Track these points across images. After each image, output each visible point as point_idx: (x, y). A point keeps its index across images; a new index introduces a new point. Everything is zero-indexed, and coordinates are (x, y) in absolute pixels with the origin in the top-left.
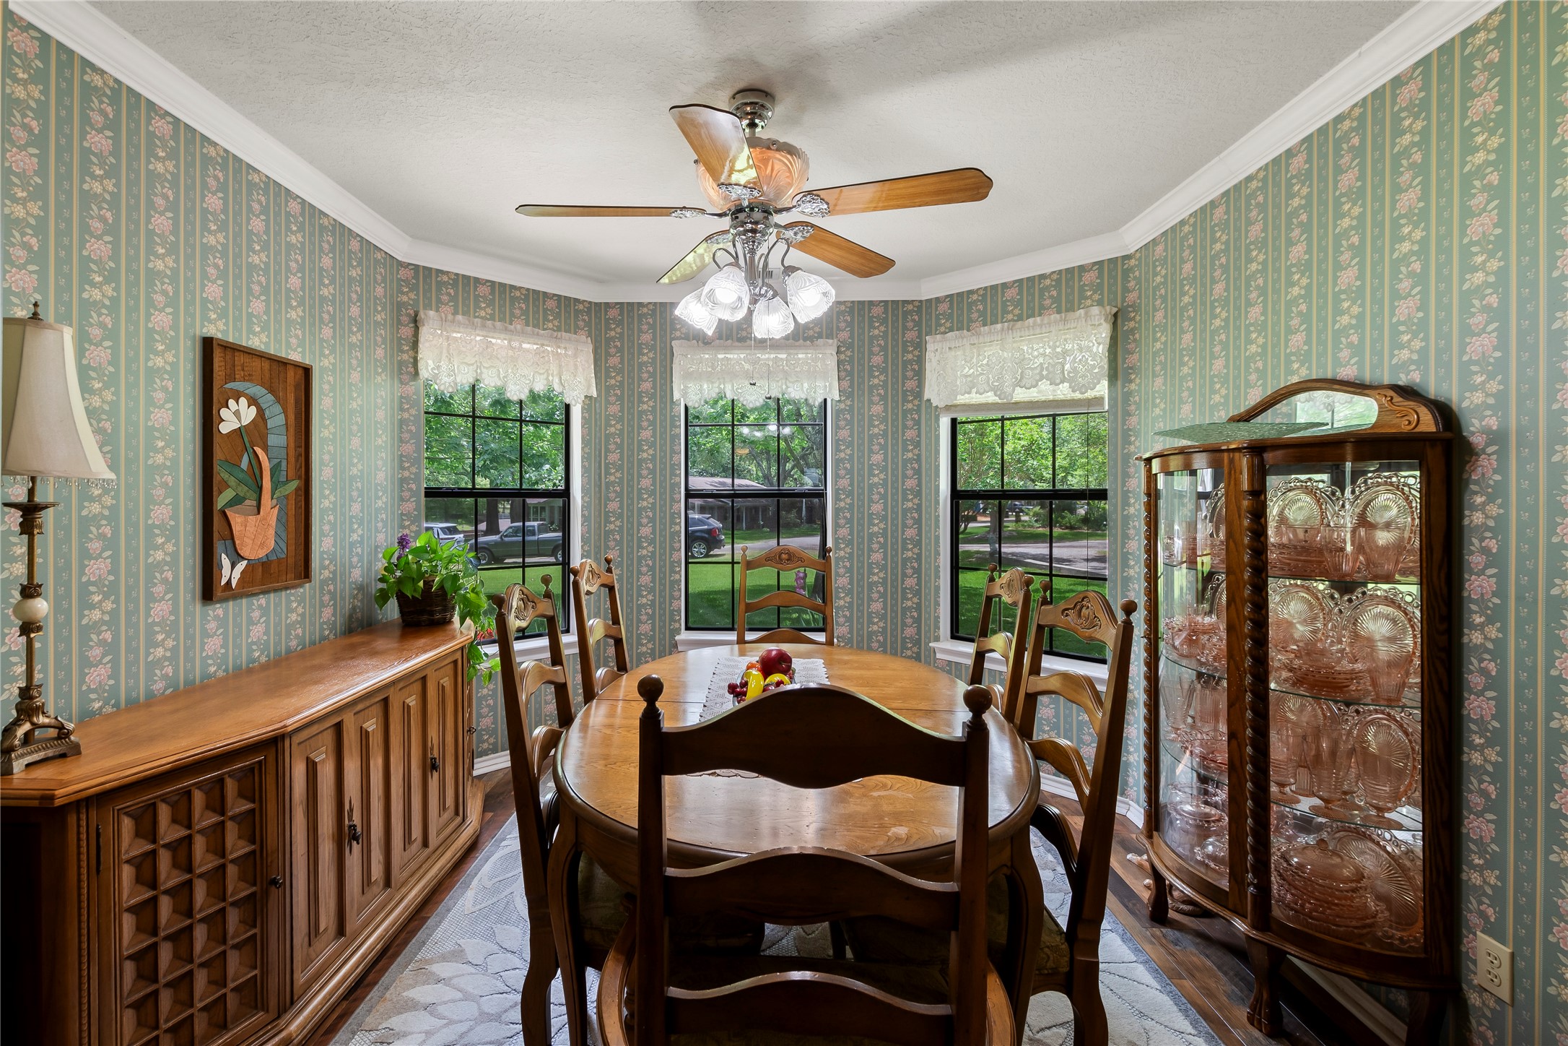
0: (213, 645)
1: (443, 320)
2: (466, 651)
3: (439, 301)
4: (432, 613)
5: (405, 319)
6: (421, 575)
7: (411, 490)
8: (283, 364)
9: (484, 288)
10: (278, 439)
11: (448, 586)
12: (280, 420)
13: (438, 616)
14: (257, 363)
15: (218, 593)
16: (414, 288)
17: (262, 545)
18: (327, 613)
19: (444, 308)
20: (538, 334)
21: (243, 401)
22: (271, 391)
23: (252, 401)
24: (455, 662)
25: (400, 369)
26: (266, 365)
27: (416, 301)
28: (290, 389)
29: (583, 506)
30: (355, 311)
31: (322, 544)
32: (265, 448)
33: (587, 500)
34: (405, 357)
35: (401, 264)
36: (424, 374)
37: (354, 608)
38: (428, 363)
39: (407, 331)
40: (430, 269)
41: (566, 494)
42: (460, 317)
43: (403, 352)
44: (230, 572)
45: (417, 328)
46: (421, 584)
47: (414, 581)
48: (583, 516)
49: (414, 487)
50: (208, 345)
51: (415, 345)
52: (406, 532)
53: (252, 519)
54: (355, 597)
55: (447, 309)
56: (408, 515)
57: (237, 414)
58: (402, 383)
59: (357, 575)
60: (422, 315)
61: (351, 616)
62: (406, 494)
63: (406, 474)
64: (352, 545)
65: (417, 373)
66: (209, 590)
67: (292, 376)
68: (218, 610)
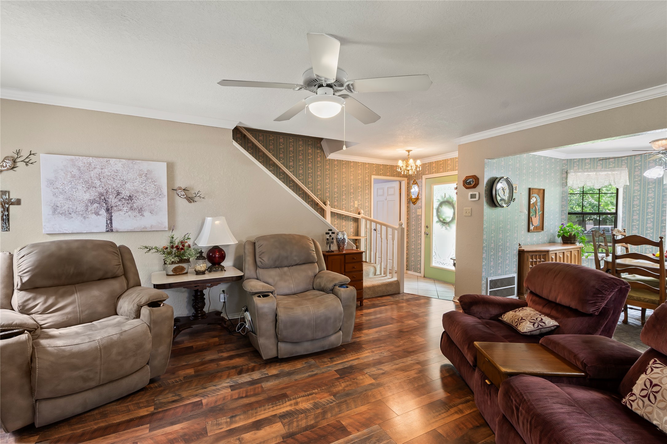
0: (529, 239)
1: (575, 172)
2: (581, 249)
3: (574, 166)
4: (571, 241)
5: (564, 173)
6: (569, 232)
7: (564, 213)
8: (540, 189)
9: (588, 160)
10: (539, 204)
11: (576, 234)
12: (539, 200)
13: (573, 242)
14: (536, 190)
15: (530, 231)
16: (567, 165)
17: (536, 223)
18: (546, 238)
19: (575, 168)
20: (606, 170)
21: (534, 197)
22: (538, 195)
23: (536, 198)
24: (578, 251)
25: (562, 185)
26: (537, 190)
27: (567, 168)
28: (541, 194)
29: (622, 217)
30: (553, 174)
31: (546, 224)
32: (537, 206)
33: (624, 215)
34: (564, 181)
35: (563, 160)
36: (569, 185)
37: (551, 238)
38: (570, 182)
39: (565, 175)
40: (571, 159)
41: (616, 214)
42: (580, 170)
43: (563, 180)
44: (532, 228)
45: (567, 174)
46: (569, 234)
47: (567, 233)
48: (622, 220)
49: (565, 212)
50: (530, 189)
51: (567, 178)
52: (563, 223)
53: (535, 218)
54: (551, 236)
55: (577, 168)
56: (563, 219)
57: (533, 200)
58: (563, 188)
59: (552, 231)
60: (569, 171)
61: (550, 240)
62: (563, 214)
63: (563, 209)
64: (551, 225)
65: (567, 185)
66: (529, 230)
67: (542, 191)
68: (529, 234)
